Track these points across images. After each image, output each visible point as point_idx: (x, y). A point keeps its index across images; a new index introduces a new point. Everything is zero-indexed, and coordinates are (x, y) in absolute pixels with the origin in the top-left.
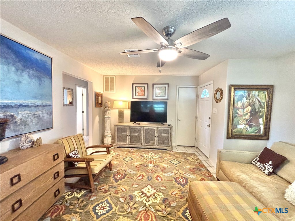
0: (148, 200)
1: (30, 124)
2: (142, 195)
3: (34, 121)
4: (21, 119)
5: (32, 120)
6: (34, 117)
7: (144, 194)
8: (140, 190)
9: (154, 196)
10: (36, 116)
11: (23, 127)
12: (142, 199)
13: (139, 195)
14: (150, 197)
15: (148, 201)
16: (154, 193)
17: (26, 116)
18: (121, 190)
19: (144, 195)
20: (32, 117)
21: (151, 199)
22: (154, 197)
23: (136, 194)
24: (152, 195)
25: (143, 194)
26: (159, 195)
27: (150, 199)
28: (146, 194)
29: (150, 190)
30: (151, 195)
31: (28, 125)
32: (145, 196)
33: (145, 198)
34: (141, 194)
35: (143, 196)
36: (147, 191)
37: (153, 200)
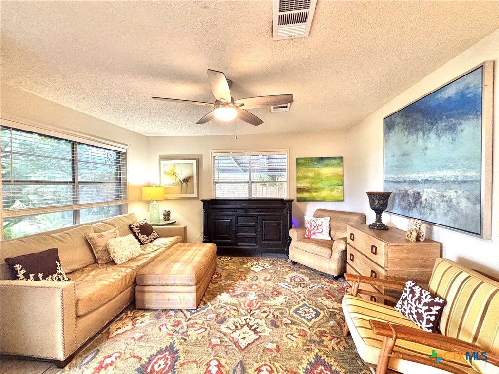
0: (248, 321)
1: (437, 211)
2: (257, 328)
3: (441, 207)
4: (426, 200)
5: (439, 204)
6: (443, 201)
7: (253, 330)
8: (260, 336)
9: (237, 327)
10: (445, 199)
11: (428, 211)
12: (256, 322)
13: (262, 327)
14: (244, 325)
15: (247, 319)
16: (235, 331)
17: (432, 197)
18: (297, 336)
19: (253, 328)
20: (439, 200)
21: (242, 322)
22: (238, 325)
23: (267, 329)
24: (239, 327)
25: (255, 330)
26: (228, 328)
27: (244, 322)
28: (250, 329)
29: (242, 336)
30: (242, 328)
31: (434, 211)
32: (252, 326)
33: (251, 324)
34: (258, 330)
35: (255, 326)
36: (248, 335)
37: (240, 321)
